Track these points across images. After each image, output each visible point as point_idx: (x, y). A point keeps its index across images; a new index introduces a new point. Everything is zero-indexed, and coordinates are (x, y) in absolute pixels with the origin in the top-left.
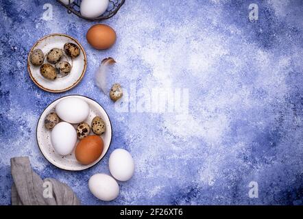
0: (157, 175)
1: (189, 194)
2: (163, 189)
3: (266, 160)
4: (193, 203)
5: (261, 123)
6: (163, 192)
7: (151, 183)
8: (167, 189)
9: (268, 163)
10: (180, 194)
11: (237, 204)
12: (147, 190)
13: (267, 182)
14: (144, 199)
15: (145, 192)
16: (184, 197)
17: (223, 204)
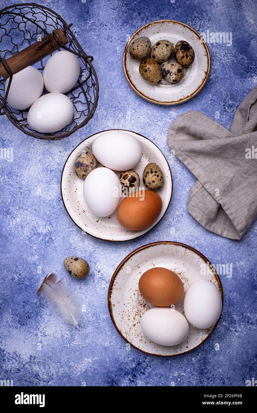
0: (87, 341)
1: (134, 369)
2: (94, 362)
3: (249, 319)
4: (140, 383)
5: (242, 263)
6: (96, 366)
7: (78, 353)
8: (101, 363)
9: (252, 324)
10: (121, 369)
11: (205, 384)
12: (72, 364)
13: (250, 351)
14: (69, 376)
15: (70, 367)
16: (127, 374)
17: (185, 385)
